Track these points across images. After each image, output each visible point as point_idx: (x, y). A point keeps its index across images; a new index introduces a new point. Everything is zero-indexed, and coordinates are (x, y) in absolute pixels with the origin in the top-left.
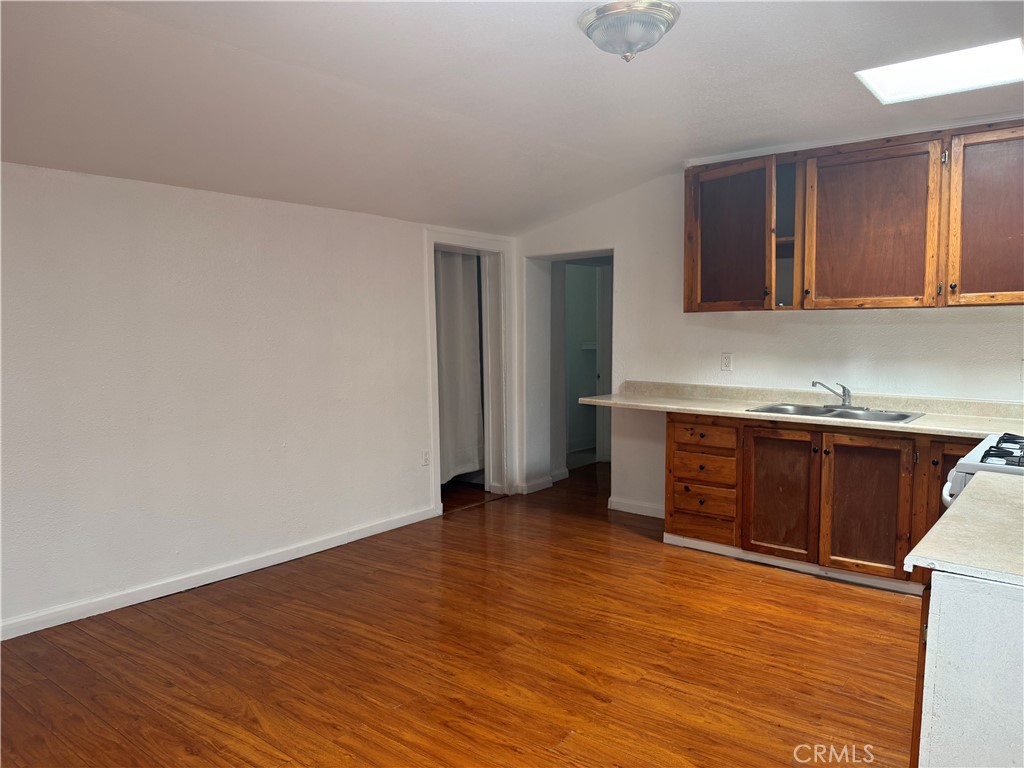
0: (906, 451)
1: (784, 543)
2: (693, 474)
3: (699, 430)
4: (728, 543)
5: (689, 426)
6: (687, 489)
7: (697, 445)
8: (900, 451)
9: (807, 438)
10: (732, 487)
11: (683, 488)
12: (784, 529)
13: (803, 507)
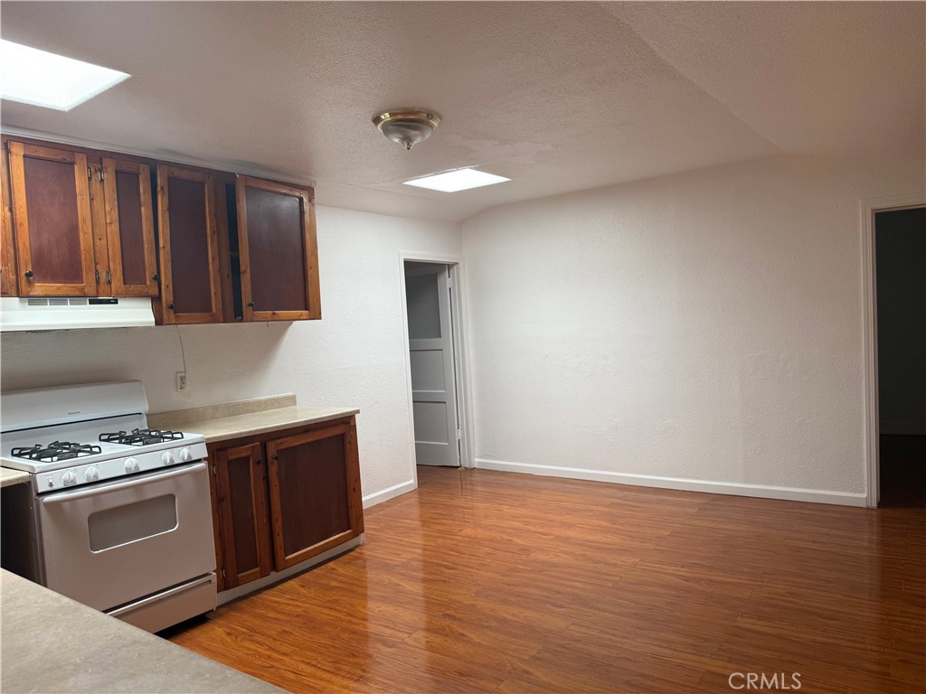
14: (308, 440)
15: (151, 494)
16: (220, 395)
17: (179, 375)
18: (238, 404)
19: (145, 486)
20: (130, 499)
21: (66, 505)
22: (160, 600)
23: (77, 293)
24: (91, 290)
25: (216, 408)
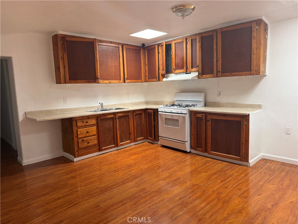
0: (130, 114)
1: (109, 145)
2: (84, 135)
3: (85, 121)
4: (96, 152)
5: (82, 121)
6: (83, 140)
7: (85, 126)
8: (129, 115)
9: (112, 116)
10: (95, 135)
11: (81, 141)
12: (109, 142)
13: (112, 134)
14: (222, 119)
15: (174, 118)
16: (232, 100)
17: (219, 92)
18: (236, 104)
19: (174, 116)
20: (171, 118)
21: (161, 115)
22: (175, 142)
23: (183, 72)
24: (185, 71)
25: (228, 104)
